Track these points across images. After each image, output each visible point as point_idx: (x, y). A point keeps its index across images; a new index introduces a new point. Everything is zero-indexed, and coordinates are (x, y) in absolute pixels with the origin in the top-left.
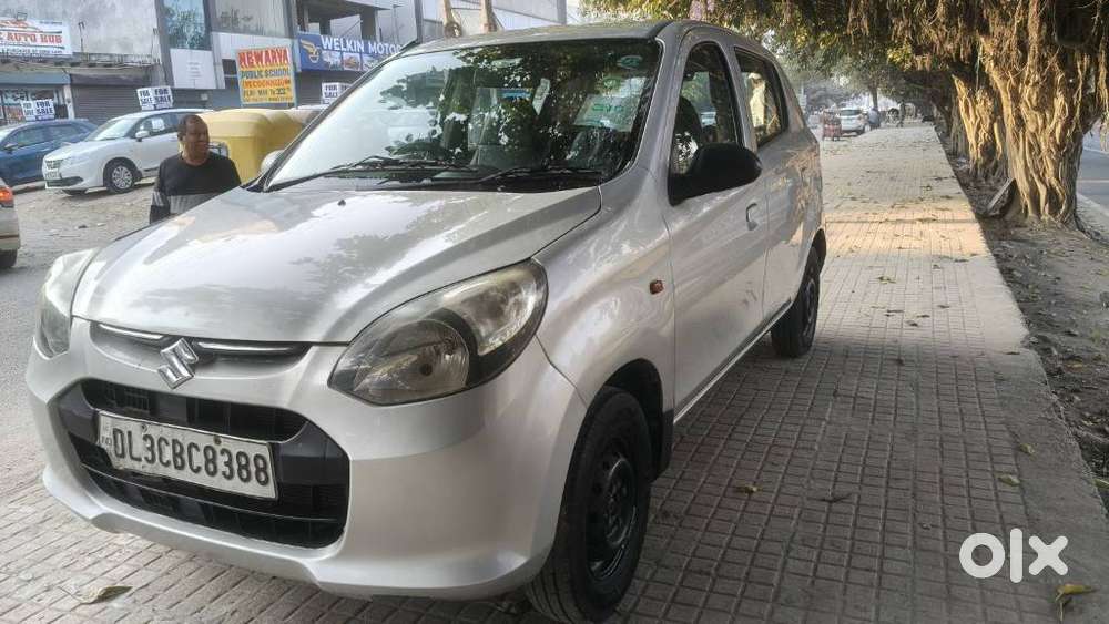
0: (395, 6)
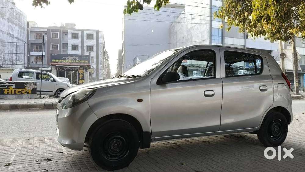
0: (277, 50)
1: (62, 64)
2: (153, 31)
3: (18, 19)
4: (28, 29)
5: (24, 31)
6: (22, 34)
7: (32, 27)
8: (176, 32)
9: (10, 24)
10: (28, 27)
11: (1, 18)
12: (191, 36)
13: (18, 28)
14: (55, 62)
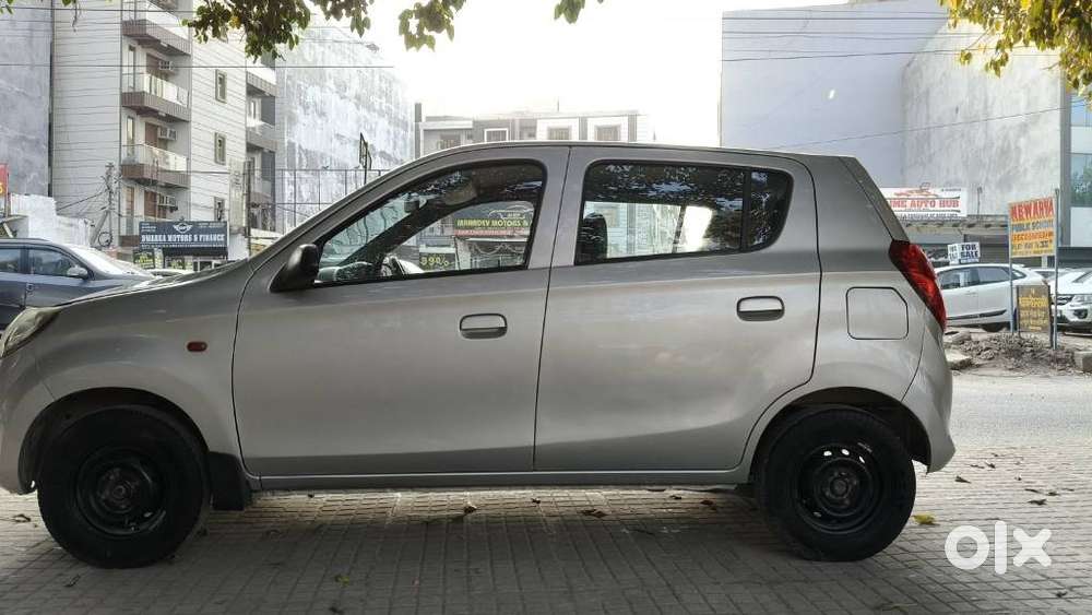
1: (487, 233)
2: (832, 94)
3: (387, 94)
4: (417, 126)
5: (406, 131)
6: (400, 143)
7: (429, 119)
8: (927, 92)
9: (363, 112)
10: (418, 118)
11: (338, 97)
12: (986, 101)
13: (387, 123)
14: (466, 228)
